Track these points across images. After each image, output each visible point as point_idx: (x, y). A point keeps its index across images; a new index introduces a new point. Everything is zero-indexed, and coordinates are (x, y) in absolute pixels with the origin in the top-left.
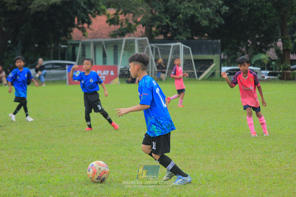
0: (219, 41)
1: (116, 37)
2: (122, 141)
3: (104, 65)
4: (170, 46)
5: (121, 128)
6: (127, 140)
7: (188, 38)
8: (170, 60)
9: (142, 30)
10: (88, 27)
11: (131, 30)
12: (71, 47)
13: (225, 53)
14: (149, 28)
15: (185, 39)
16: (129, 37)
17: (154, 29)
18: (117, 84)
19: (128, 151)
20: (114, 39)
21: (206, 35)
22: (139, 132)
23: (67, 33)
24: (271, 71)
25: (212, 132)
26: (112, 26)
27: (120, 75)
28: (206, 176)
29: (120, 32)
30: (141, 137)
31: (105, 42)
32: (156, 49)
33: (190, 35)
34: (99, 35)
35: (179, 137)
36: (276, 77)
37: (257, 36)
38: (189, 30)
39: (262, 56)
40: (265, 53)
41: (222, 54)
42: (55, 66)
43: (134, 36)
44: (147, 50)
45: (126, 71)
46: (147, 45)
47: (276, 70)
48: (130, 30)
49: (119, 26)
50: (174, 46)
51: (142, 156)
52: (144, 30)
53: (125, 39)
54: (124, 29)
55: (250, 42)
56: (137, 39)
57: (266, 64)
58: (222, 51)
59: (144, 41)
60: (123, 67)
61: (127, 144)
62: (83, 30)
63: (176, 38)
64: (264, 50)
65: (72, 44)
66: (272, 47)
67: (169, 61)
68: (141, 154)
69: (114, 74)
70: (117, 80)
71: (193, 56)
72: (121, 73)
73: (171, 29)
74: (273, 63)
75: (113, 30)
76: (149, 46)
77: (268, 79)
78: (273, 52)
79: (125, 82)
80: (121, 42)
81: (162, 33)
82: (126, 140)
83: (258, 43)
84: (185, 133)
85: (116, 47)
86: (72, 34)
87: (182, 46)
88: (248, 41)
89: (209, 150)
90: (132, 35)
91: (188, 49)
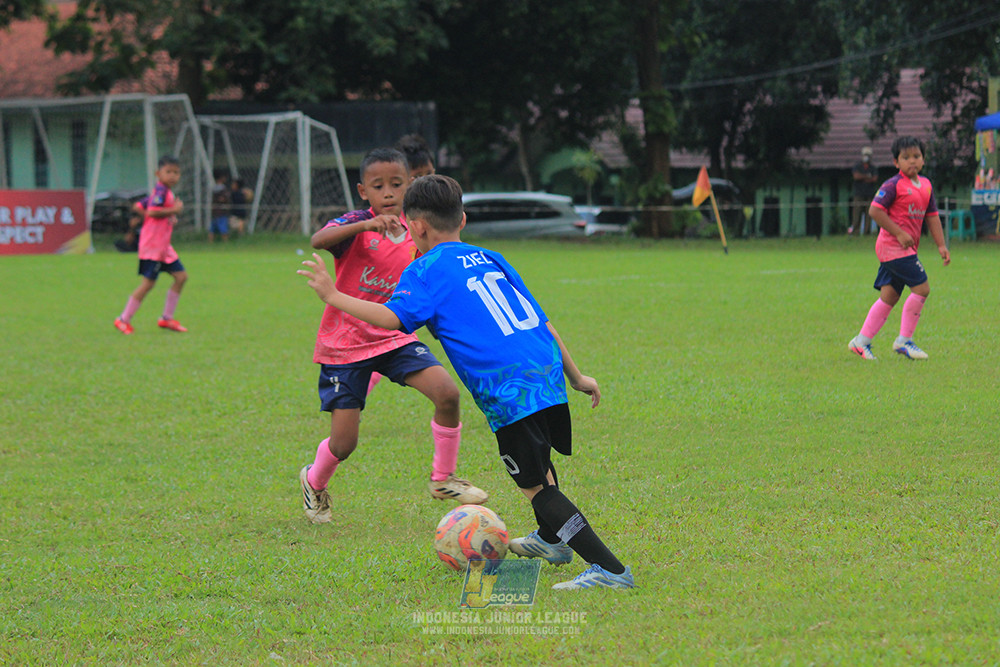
0: (432, 106)
1: (78, 94)
2: (101, 446)
3: (40, 190)
4: (265, 125)
5: (97, 404)
6: (119, 445)
7: (326, 98)
8: (267, 171)
9: (168, 68)
11: (130, 67)
13: (453, 147)
14: (191, 63)
15: (314, 99)
16: (124, 92)
17: (208, 66)
18: (85, 252)
19: (123, 482)
20: (71, 101)
21: (387, 85)
22: (159, 417)
24: (608, 209)
25: (408, 414)
26: (67, 55)
27: (94, 222)
28: (390, 564)
29: (94, 78)
30: (166, 434)
31: (40, 109)
32: (218, 133)
33: (330, 87)
35: (297, 433)
36: (625, 229)
37: (558, 91)
38: (330, 70)
39: (578, 158)
40: (584, 147)
41: (443, 151)
43: (143, 90)
44: (186, 140)
45: (117, 208)
46: (187, 119)
47: (622, 203)
48: (125, 68)
49: (89, 57)
50: (278, 124)
51: (171, 498)
52: (174, 69)
53: (111, 98)
54: (108, 63)
55: (536, 110)
56: (150, 100)
57: (591, 182)
58: (442, 139)
59: (178, 105)
60: (104, 195)
61: (120, 460)
63: (284, 95)
64: (581, 136)
66: (607, 125)
67: (262, 173)
68: (168, 492)
69: (75, 219)
70: (84, 240)
71: (344, 158)
72: (98, 217)
73: (266, 65)
74: (615, 180)
75: (69, 71)
76: (194, 123)
77: (598, 234)
78: (613, 142)
79: (112, 248)
80: (96, 110)
81: (235, 79)
82: (116, 443)
83: (564, 114)
84: (318, 418)
85: (80, 129)
87: (304, 123)
88: (530, 105)
89: (400, 475)
90: (135, 85)
91: (327, 135)
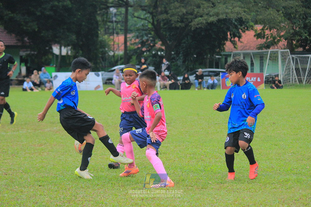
1: (262, 49)
3: (252, 73)
4: (308, 57)
9: (284, 43)
10: (239, 40)
11: (275, 43)
12: (224, 57)
14: (290, 42)
16: (273, 49)
17: (294, 42)
18: (263, 89)
20: (260, 51)
23: (221, 45)
26: (259, 40)
27: (265, 81)
29: (266, 45)
31: (252, 53)
32: (296, 59)
34: (248, 47)
42: (211, 74)
43: (278, 48)
44: (288, 60)
45: (271, 78)
46: (289, 56)
48: (273, 43)
49: (265, 40)
52: (286, 43)
53: (270, 50)
54: (269, 42)
56: (280, 51)
59: (286, 52)
60: (268, 74)
62: (234, 43)
65: (224, 55)
69: (261, 80)
70: (263, 85)
72: (266, 80)
73: (309, 42)
75: (260, 44)
76: (290, 56)
79: (270, 88)
81: (301, 46)
85: (262, 58)
86: (225, 46)
90: (276, 47)
